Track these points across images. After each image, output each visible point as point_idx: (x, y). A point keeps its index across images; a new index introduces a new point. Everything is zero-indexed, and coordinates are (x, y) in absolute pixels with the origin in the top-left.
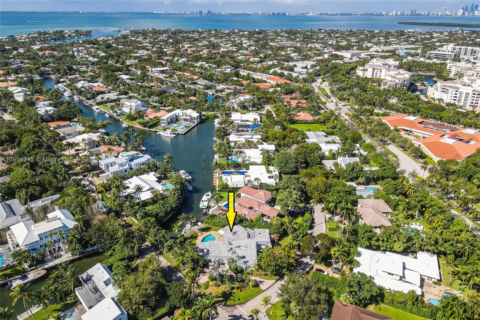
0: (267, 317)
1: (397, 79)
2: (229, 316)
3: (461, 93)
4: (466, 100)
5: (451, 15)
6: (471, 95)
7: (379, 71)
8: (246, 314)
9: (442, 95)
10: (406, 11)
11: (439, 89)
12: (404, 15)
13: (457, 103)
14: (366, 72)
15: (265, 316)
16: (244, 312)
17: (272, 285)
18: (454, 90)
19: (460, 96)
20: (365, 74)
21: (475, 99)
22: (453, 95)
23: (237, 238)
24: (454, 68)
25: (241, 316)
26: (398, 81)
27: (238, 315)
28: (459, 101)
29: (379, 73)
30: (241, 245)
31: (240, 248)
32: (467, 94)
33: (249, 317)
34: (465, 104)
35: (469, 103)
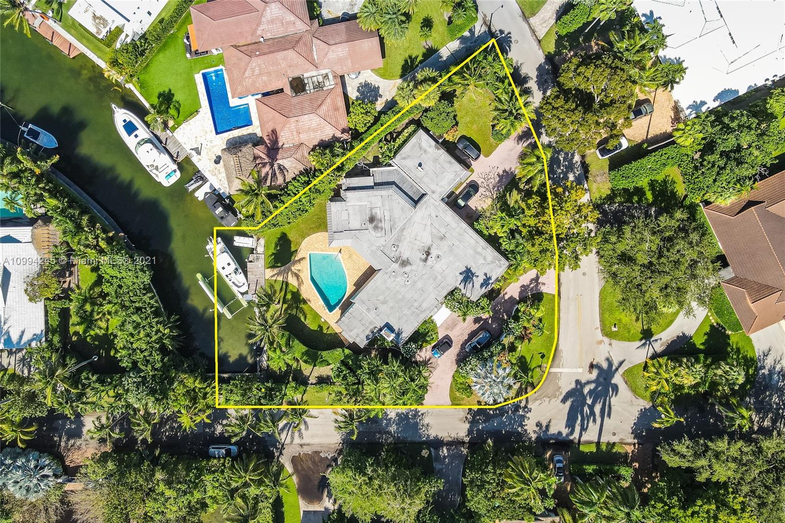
0: (614, 342)
2: (564, 401)
8: (580, 370)
15: (610, 344)
16: (574, 370)
23: (395, 232)
25: (578, 382)
27: (573, 386)
30: (429, 243)
31: (434, 252)
33: (591, 372)
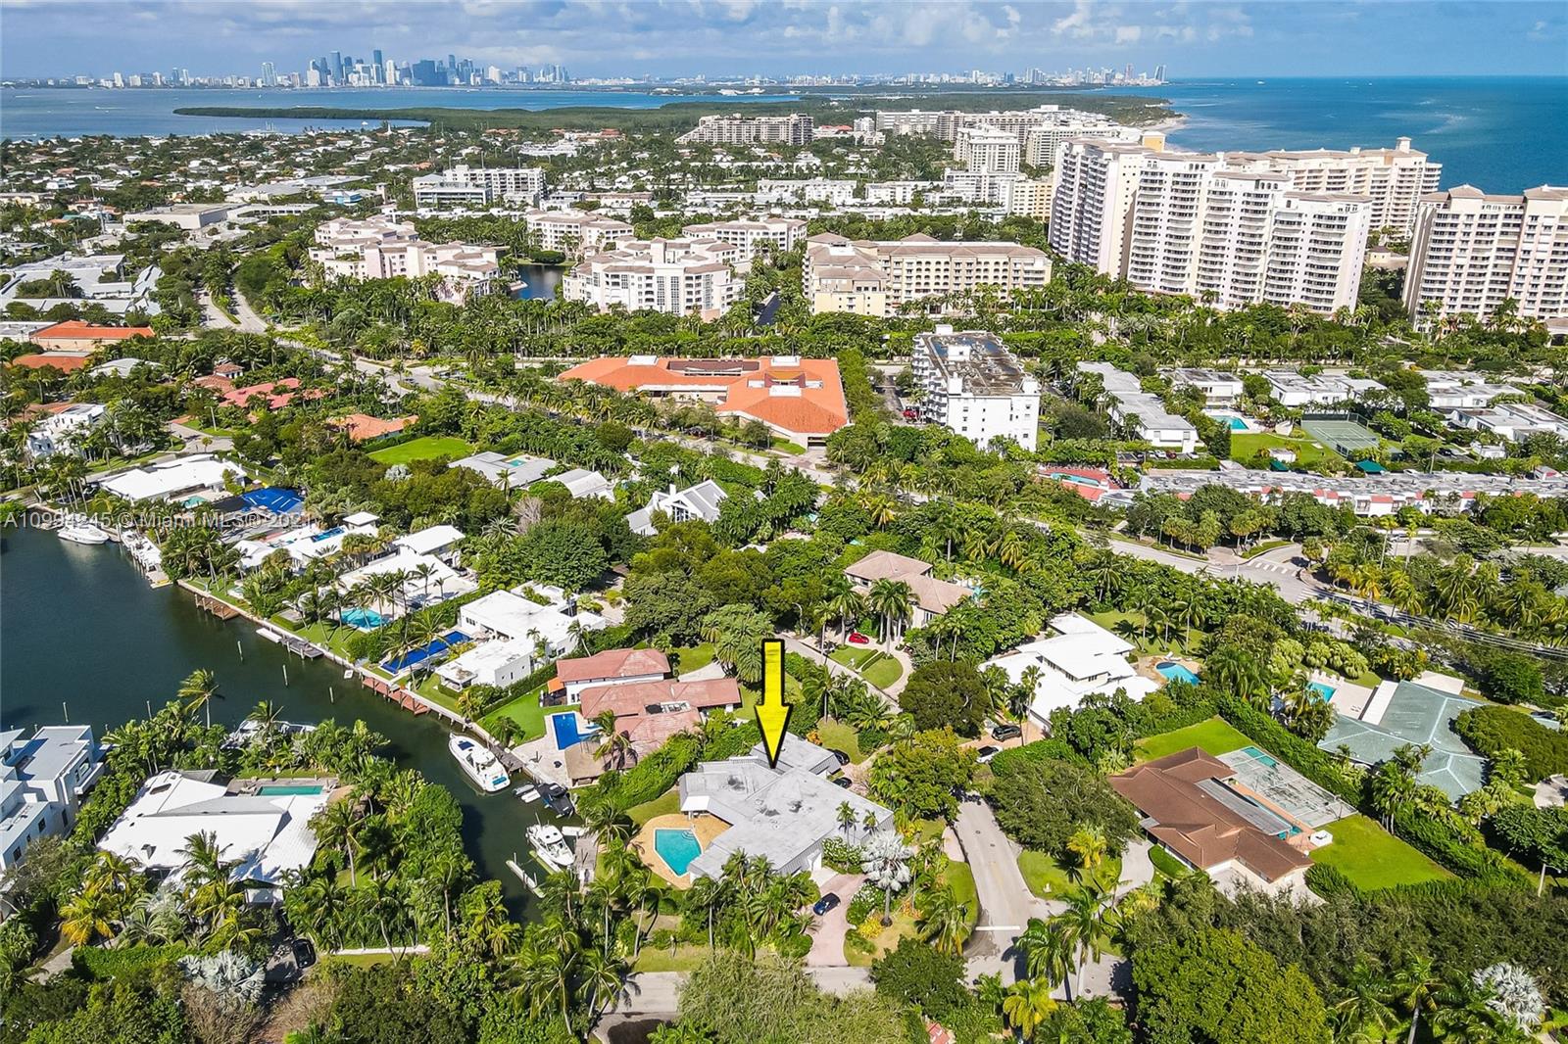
0: (1051, 902)
1: (475, 268)
3: (661, 280)
4: (676, 296)
5: (291, 86)
6: (683, 282)
7: (397, 255)
9: (614, 293)
10: (157, 74)
11: (603, 279)
12: (151, 86)
13: (657, 308)
14: (361, 264)
15: (1048, 904)
17: (960, 841)
18: (643, 276)
19: (661, 289)
20: (360, 270)
21: (693, 290)
22: (644, 289)
24: (548, 224)
26: (479, 275)
28: (661, 302)
29: (397, 260)
32: (675, 281)
34: (675, 305)
35: (683, 304)
